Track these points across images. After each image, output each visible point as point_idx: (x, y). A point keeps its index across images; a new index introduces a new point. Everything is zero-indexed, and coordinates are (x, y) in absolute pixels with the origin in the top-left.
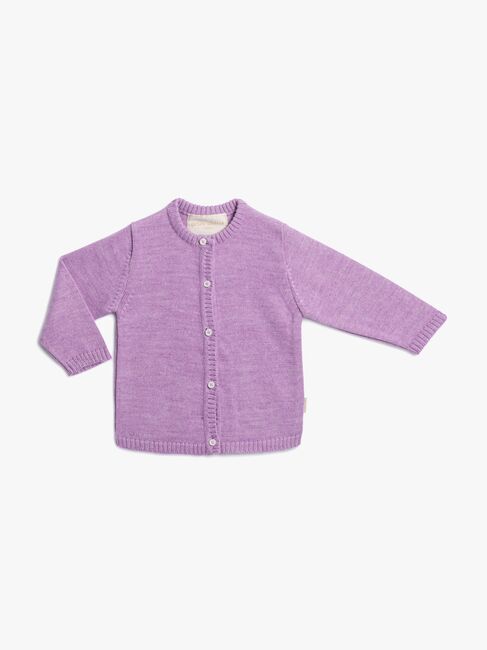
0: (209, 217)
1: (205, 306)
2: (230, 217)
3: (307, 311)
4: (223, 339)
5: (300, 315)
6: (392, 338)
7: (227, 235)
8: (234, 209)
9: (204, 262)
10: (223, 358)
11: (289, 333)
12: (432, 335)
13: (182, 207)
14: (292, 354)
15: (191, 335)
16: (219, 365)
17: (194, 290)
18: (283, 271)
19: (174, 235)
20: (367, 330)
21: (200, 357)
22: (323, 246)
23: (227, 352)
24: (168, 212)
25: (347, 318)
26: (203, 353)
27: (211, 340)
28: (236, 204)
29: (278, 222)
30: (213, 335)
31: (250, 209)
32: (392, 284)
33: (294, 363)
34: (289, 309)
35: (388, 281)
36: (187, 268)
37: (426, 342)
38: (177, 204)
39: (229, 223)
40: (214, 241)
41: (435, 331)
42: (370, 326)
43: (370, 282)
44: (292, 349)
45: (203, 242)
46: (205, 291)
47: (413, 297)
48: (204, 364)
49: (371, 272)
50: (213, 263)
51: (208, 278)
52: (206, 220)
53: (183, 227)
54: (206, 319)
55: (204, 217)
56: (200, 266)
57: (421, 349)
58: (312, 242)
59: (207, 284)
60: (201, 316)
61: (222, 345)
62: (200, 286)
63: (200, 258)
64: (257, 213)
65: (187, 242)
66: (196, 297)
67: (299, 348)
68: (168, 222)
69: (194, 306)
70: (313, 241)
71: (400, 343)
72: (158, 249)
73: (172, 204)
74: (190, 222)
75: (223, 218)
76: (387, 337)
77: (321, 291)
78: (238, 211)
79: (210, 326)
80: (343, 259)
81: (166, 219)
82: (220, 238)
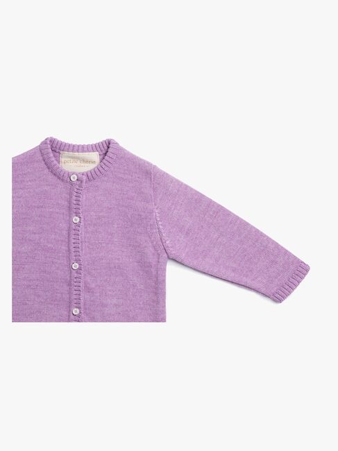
0: (81, 155)
1: (74, 241)
2: (102, 156)
3: (173, 252)
4: (89, 273)
5: (165, 255)
6: (255, 285)
7: (98, 173)
8: (106, 148)
9: (74, 198)
10: (88, 290)
11: (154, 273)
12: (296, 286)
13: (54, 146)
14: (156, 294)
15: (58, 268)
16: (84, 296)
17: (64, 225)
18: (151, 212)
19: (46, 171)
20: (231, 275)
21: (67, 288)
22: (192, 189)
23: (93, 286)
24: (41, 149)
25: (211, 262)
26: (70, 285)
27: (77, 272)
28: (108, 144)
29: (148, 163)
30: (80, 269)
31: (121, 149)
32: (257, 231)
33: (158, 302)
34: (156, 250)
35: (252, 227)
36: (58, 204)
37: (290, 292)
38: (48, 142)
39: (101, 161)
40: (85, 178)
41: (299, 282)
42: (234, 271)
43: (235, 228)
44: (156, 288)
45: (74, 178)
46: (73, 226)
47: (277, 245)
48: (70, 293)
49: (238, 218)
50: (83, 198)
51: (77, 214)
52: (78, 158)
53: (55, 162)
54: (73, 254)
55: (76, 154)
56: (70, 202)
57: (284, 298)
58: (180, 184)
59: (76, 219)
60: (69, 250)
61: (88, 279)
62: (70, 222)
63: (70, 194)
64: (128, 152)
65: (59, 178)
66: (65, 233)
67: (164, 288)
68: (41, 158)
69: (62, 241)
70: (182, 183)
71: (263, 290)
72: (29, 183)
73: (44, 143)
74: (62, 160)
75: (95, 156)
76: (249, 282)
77: (187, 234)
78: (110, 150)
79: (77, 261)
80: (210, 203)
81: (38, 155)
82: (91, 176)
